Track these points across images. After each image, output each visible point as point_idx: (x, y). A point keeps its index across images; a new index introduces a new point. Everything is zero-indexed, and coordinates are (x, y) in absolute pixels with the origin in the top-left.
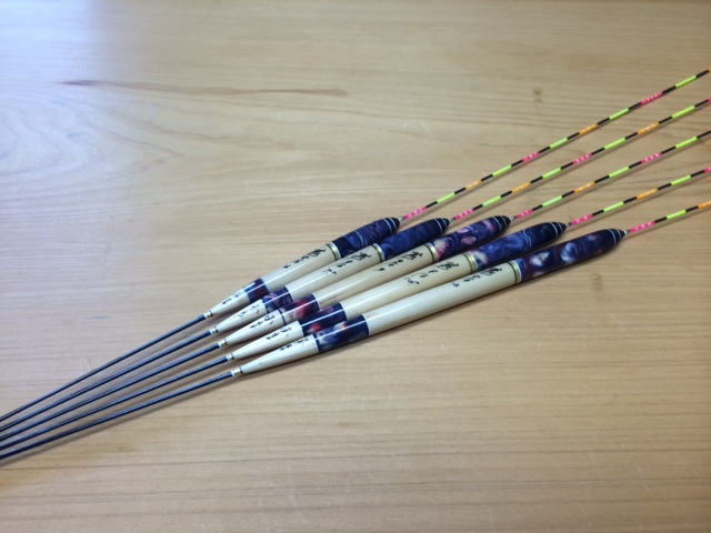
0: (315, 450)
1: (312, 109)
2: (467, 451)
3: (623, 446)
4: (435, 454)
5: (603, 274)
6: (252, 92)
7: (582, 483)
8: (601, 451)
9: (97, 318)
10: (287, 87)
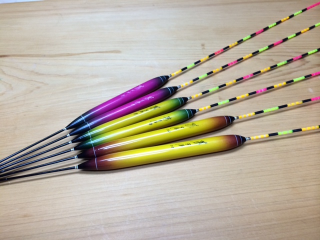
0: (112, 207)
1: (106, 60)
2: (179, 200)
3: (245, 191)
4: (165, 203)
7: (229, 208)
8: (236, 194)
10: (94, 51)
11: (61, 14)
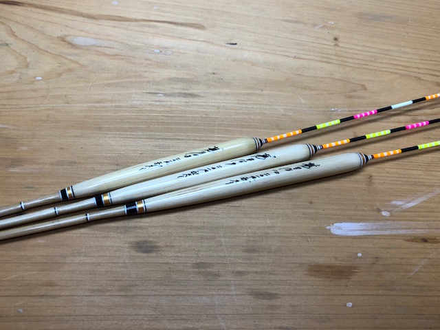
5: (373, 174)
6: (136, 20)
9: (27, 188)
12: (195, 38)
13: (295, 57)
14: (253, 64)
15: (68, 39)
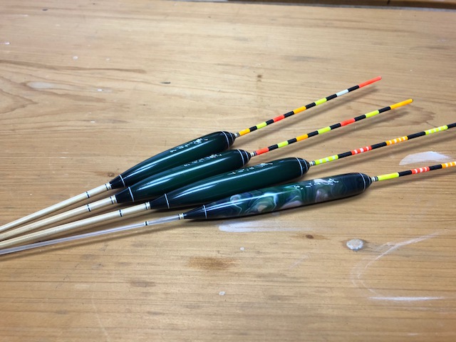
1: (122, 80)
6: (90, 69)
11: (84, 17)
12: (136, 80)
13: (219, 91)
14: (181, 97)
15: (28, 84)
